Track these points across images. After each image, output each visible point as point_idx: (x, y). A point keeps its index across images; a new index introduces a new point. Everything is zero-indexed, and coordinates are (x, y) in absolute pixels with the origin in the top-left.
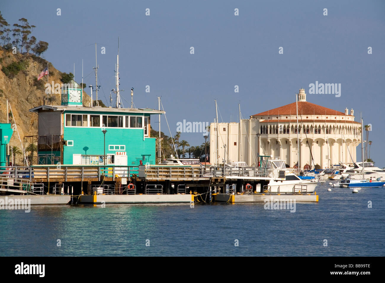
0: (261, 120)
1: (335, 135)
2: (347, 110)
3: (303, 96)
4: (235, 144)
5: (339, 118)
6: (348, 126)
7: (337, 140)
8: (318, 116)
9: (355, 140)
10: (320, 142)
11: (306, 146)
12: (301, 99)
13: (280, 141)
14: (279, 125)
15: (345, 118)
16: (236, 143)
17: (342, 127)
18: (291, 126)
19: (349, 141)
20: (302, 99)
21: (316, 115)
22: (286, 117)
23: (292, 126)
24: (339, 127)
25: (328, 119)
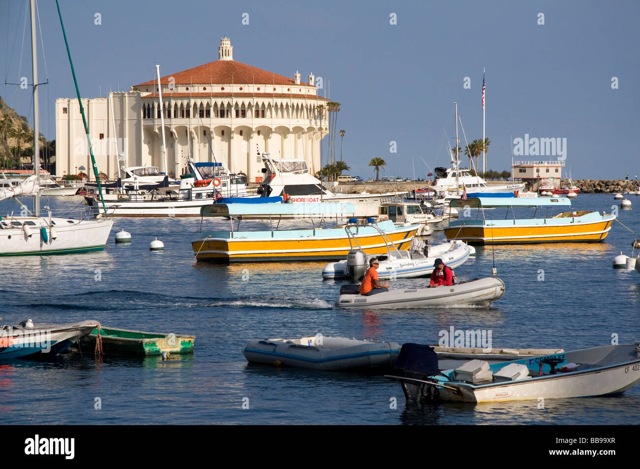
0: (144, 94)
1: (272, 121)
2: (298, 75)
3: (226, 50)
4: (102, 136)
5: (281, 89)
6: (297, 104)
7: (276, 128)
8: (242, 86)
9: (311, 129)
10: (246, 133)
11: (221, 141)
12: (223, 56)
13: (174, 131)
14: (173, 103)
15: (294, 90)
16: (103, 134)
17: (284, 105)
18: (192, 104)
19: (298, 130)
20: (226, 55)
21: (239, 85)
22: (185, 88)
23: (195, 104)
24: (279, 105)
25: (261, 91)
